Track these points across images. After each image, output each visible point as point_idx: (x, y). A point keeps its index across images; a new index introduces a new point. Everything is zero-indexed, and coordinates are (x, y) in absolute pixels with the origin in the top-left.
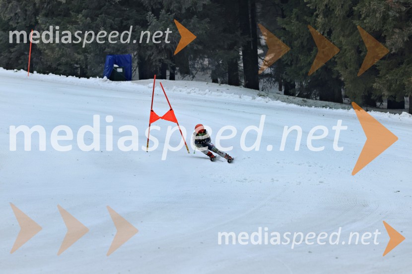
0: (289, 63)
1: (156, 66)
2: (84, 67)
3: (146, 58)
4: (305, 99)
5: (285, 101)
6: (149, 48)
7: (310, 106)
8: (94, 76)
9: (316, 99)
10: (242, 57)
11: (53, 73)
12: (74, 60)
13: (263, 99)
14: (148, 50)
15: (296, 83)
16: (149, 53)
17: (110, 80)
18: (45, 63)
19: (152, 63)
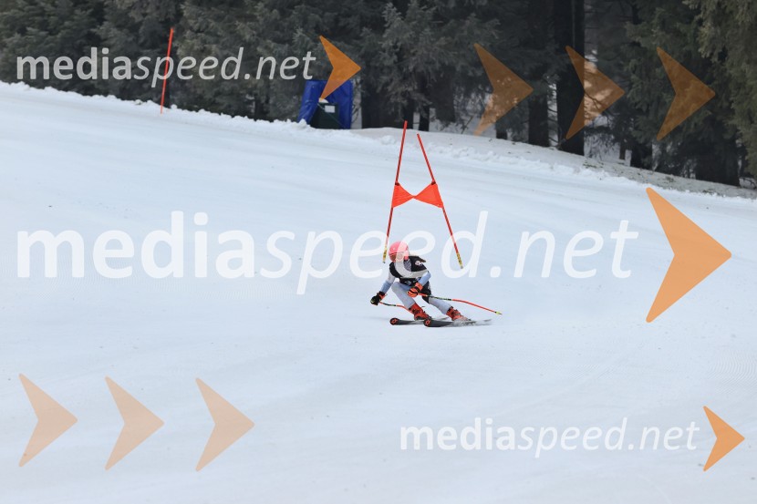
0: (644, 109)
1: (396, 103)
2: (263, 101)
3: (380, 88)
4: (671, 176)
5: (633, 179)
6: (386, 71)
7: (681, 189)
8: (283, 118)
9: (689, 177)
10: (555, 94)
11: (206, 110)
12: (246, 88)
13: (593, 173)
14: (383, 74)
15: (654, 147)
16: (385, 78)
17: (312, 126)
18: (192, 90)
19: (388, 99)
